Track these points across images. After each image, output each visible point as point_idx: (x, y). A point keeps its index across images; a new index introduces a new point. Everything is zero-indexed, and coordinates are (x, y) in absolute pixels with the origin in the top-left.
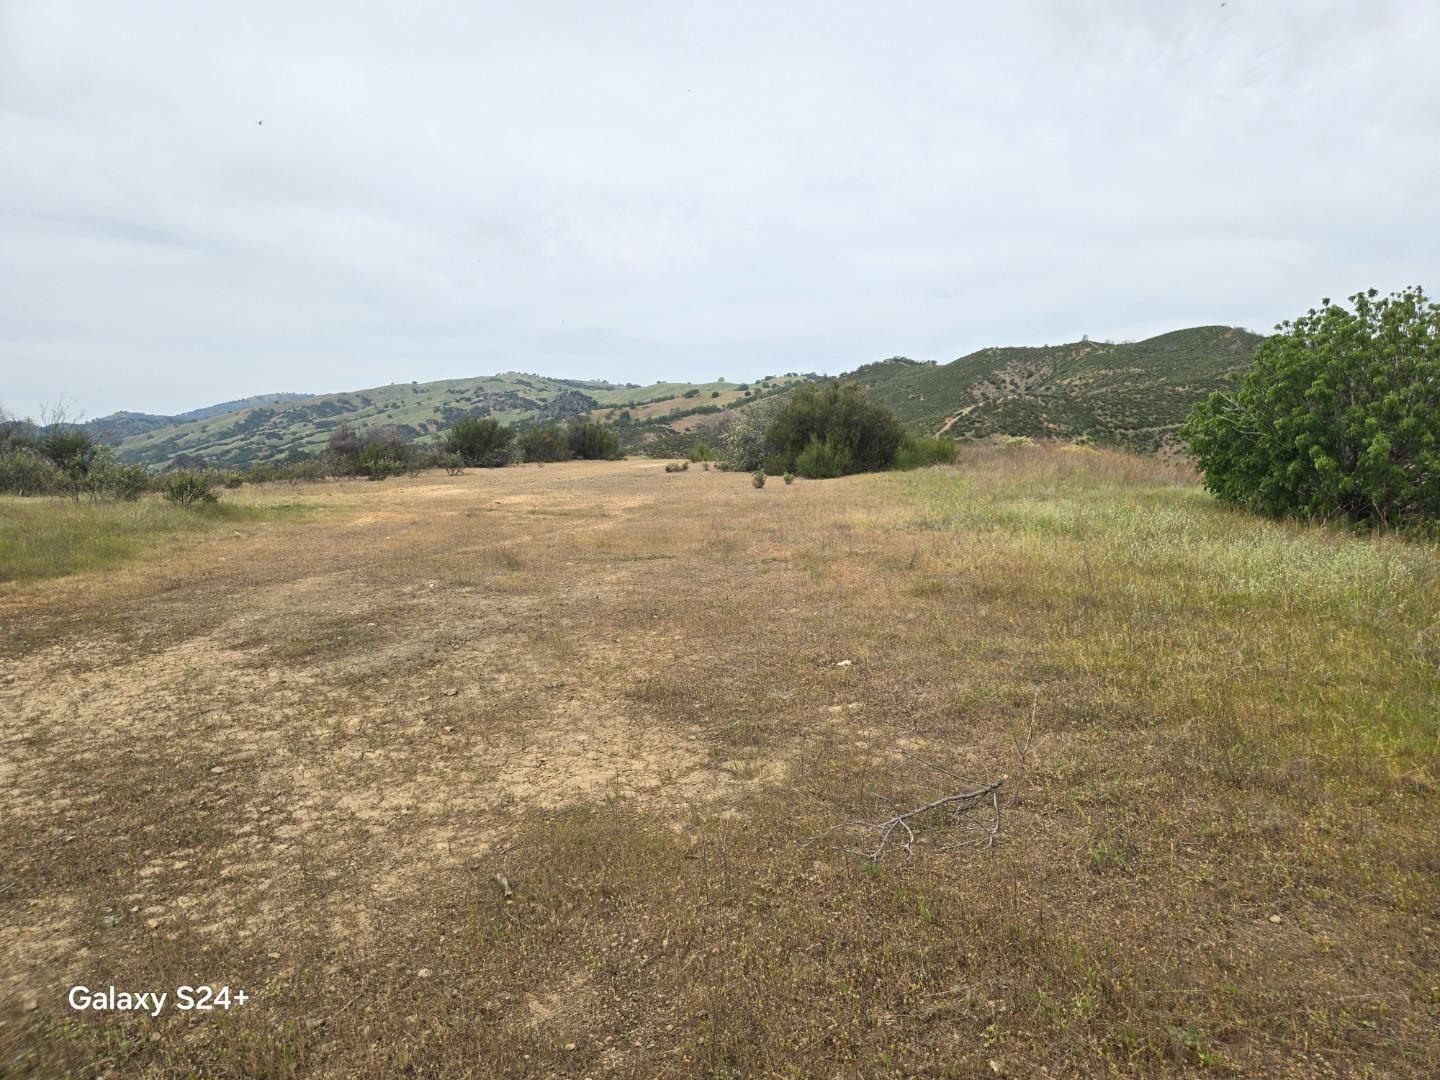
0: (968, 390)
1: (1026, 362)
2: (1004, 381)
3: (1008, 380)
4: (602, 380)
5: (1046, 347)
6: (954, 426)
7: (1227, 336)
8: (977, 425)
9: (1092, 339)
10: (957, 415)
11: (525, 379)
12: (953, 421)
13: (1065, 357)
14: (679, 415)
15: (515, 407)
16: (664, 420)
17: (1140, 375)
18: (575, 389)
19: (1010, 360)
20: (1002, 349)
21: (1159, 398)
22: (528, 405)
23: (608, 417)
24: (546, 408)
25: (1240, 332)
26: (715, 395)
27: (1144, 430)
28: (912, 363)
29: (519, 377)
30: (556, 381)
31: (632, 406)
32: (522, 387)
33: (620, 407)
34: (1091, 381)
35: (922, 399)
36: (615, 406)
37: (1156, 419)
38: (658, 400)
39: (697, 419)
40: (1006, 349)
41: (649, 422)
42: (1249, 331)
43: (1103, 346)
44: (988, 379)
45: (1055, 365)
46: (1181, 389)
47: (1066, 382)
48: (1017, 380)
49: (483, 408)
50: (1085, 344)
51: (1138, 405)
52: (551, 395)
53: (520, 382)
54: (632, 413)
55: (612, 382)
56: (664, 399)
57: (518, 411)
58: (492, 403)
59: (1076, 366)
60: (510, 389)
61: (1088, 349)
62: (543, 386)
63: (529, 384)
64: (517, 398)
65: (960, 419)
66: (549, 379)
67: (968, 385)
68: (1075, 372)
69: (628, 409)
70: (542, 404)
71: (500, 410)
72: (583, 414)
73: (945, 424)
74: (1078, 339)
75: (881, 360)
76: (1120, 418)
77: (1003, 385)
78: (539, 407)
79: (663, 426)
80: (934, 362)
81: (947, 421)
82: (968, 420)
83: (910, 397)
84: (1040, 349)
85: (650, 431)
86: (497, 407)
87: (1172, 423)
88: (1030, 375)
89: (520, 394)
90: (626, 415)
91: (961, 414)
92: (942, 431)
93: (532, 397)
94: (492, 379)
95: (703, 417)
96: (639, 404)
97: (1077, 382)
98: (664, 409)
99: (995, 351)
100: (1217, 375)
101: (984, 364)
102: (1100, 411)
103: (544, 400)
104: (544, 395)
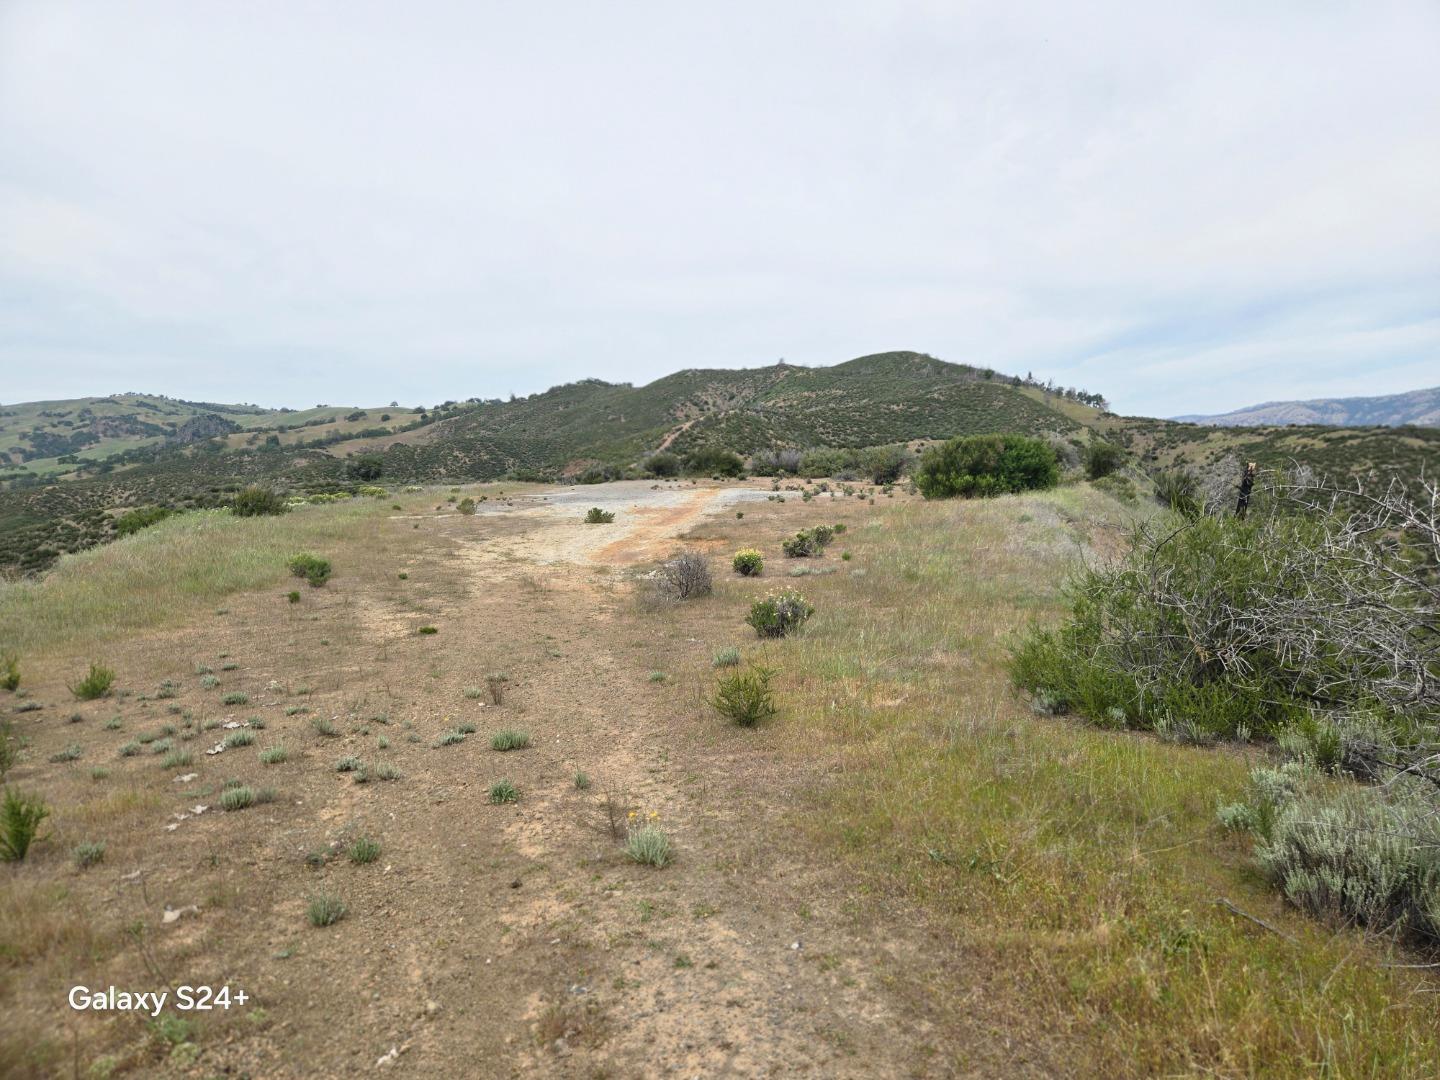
0: (671, 411)
1: (726, 383)
2: (706, 403)
3: (710, 401)
4: (250, 404)
5: (745, 370)
6: (675, 442)
7: (917, 360)
8: (700, 442)
9: (788, 362)
10: (678, 430)
11: (145, 401)
12: (673, 437)
13: (765, 379)
14: (337, 439)
15: (133, 433)
16: (319, 444)
17: (842, 397)
18: (213, 413)
19: (710, 381)
20: (701, 371)
21: (878, 415)
22: (151, 430)
23: (250, 442)
24: (174, 433)
25: (926, 357)
26: (386, 418)
27: (867, 449)
28: (607, 385)
29: (141, 399)
30: (190, 404)
31: (282, 429)
32: (145, 409)
33: (266, 431)
34: (795, 403)
35: (623, 420)
36: (259, 430)
37: (878, 437)
38: (315, 423)
39: (363, 443)
40: (704, 372)
41: (300, 446)
42: (933, 356)
43: (802, 369)
44: (691, 401)
45: (756, 388)
46: (895, 407)
47: (771, 403)
48: (719, 402)
49: (90, 433)
50: (782, 367)
51: (858, 423)
52: (181, 419)
53: (141, 404)
54: (281, 437)
55: (263, 406)
56: (322, 423)
57: (138, 437)
58: (101, 428)
59: (778, 388)
60: (126, 411)
61: (787, 372)
62: (173, 409)
63: (155, 407)
64: (136, 422)
65: (682, 435)
66: (181, 402)
67: (671, 407)
68: (778, 392)
69: (276, 433)
70: (169, 429)
71: (112, 436)
72: (218, 439)
73: (665, 441)
74: (774, 362)
75: (573, 381)
76: (842, 436)
77: (705, 407)
78: (165, 433)
79: (318, 450)
80: (630, 385)
81: (666, 436)
82: (690, 436)
83: (610, 418)
84: (738, 372)
85: (301, 456)
86: (109, 433)
87: (893, 442)
88: (732, 398)
89: (141, 418)
90: (275, 440)
91: (680, 429)
92: (662, 448)
93: (157, 420)
94: (103, 401)
95: (369, 440)
96: (291, 428)
97: (782, 404)
98: (322, 432)
99: (695, 372)
100: (927, 393)
101: (685, 385)
102: (821, 429)
103: (173, 425)
104: (173, 419)
